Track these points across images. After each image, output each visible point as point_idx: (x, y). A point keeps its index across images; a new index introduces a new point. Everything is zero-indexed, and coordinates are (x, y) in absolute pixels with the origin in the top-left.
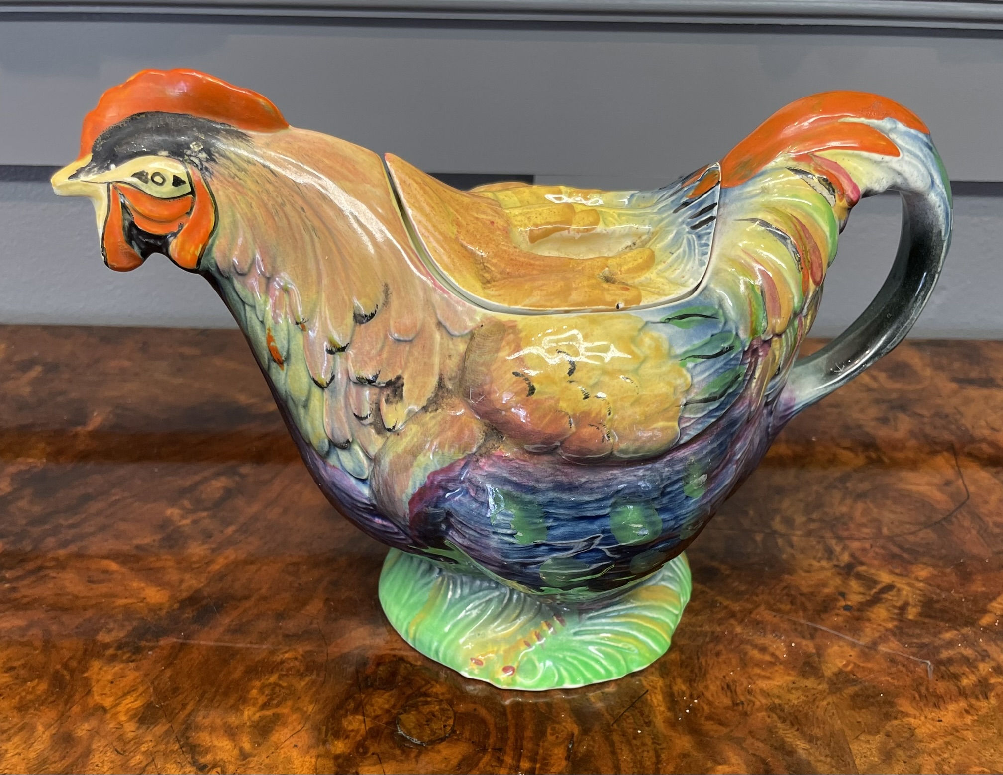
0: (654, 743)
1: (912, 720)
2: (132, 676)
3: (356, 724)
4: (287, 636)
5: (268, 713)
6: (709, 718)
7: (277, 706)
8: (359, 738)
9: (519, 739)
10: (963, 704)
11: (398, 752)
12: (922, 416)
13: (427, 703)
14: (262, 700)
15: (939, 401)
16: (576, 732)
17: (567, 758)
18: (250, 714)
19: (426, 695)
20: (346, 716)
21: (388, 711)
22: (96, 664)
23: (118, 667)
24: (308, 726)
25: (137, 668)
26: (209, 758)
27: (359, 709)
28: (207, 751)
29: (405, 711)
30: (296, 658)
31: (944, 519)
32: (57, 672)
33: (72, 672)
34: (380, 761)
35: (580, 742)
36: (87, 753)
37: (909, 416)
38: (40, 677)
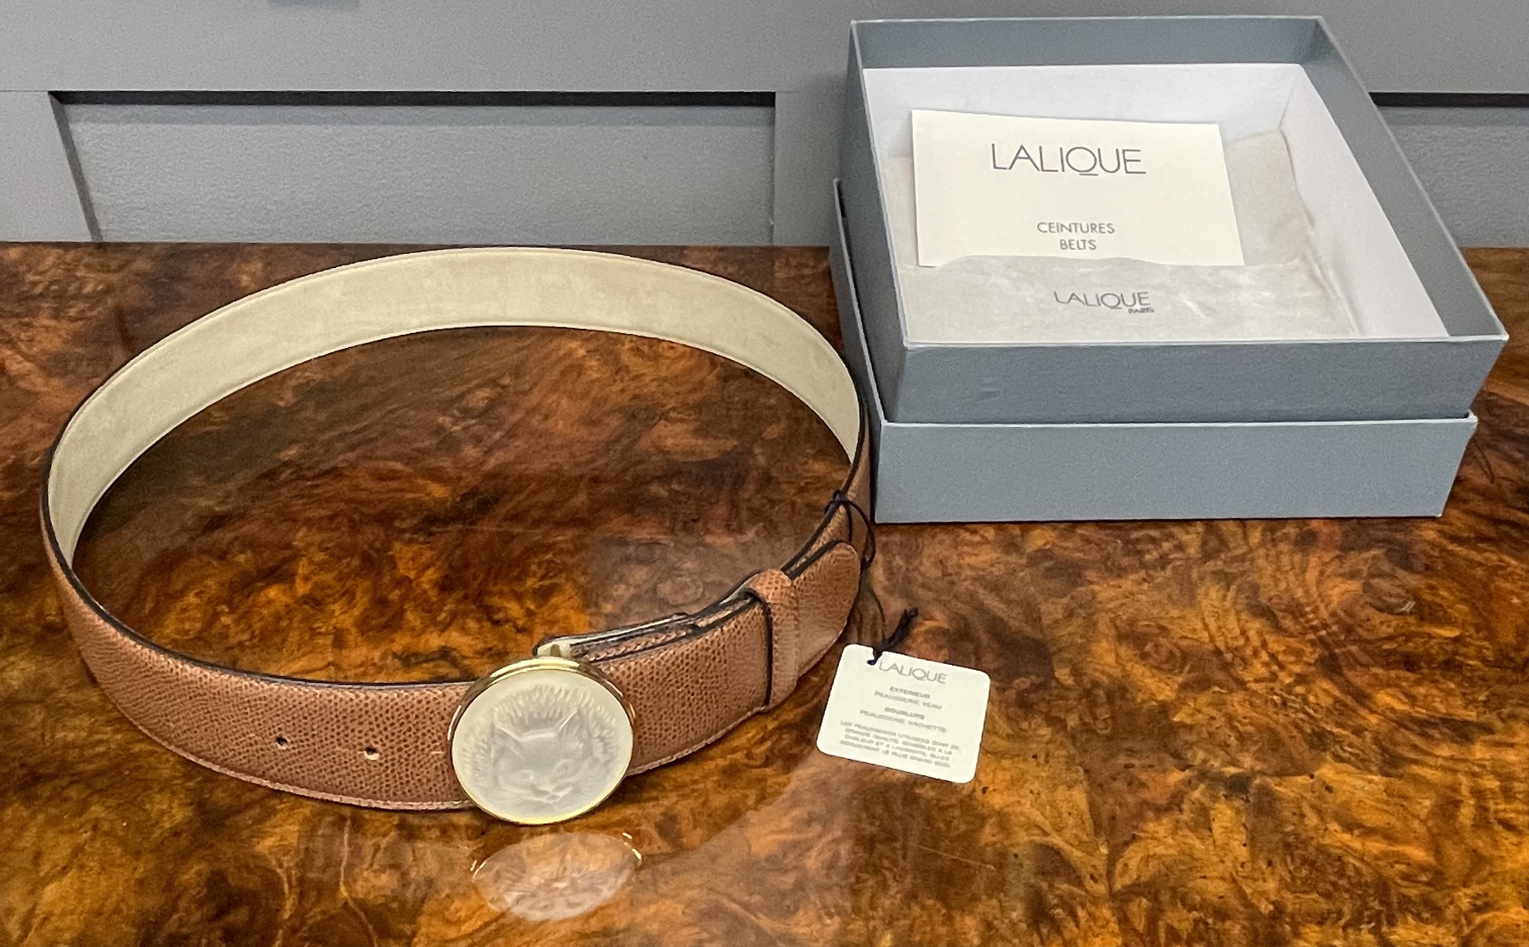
1: (1096, 588)
2: (428, 554)
5: (547, 582)
6: (923, 586)
7: (555, 576)
10: (1143, 574)
14: (542, 571)
18: (531, 583)
21: (648, 582)
22: (397, 546)
23: (415, 547)
25: (432, 549)
26: (500, 616)
28: (500, 610)
32: (364, 552)
33: (378, 551)
36: (401, 613)
38: (352, 556)
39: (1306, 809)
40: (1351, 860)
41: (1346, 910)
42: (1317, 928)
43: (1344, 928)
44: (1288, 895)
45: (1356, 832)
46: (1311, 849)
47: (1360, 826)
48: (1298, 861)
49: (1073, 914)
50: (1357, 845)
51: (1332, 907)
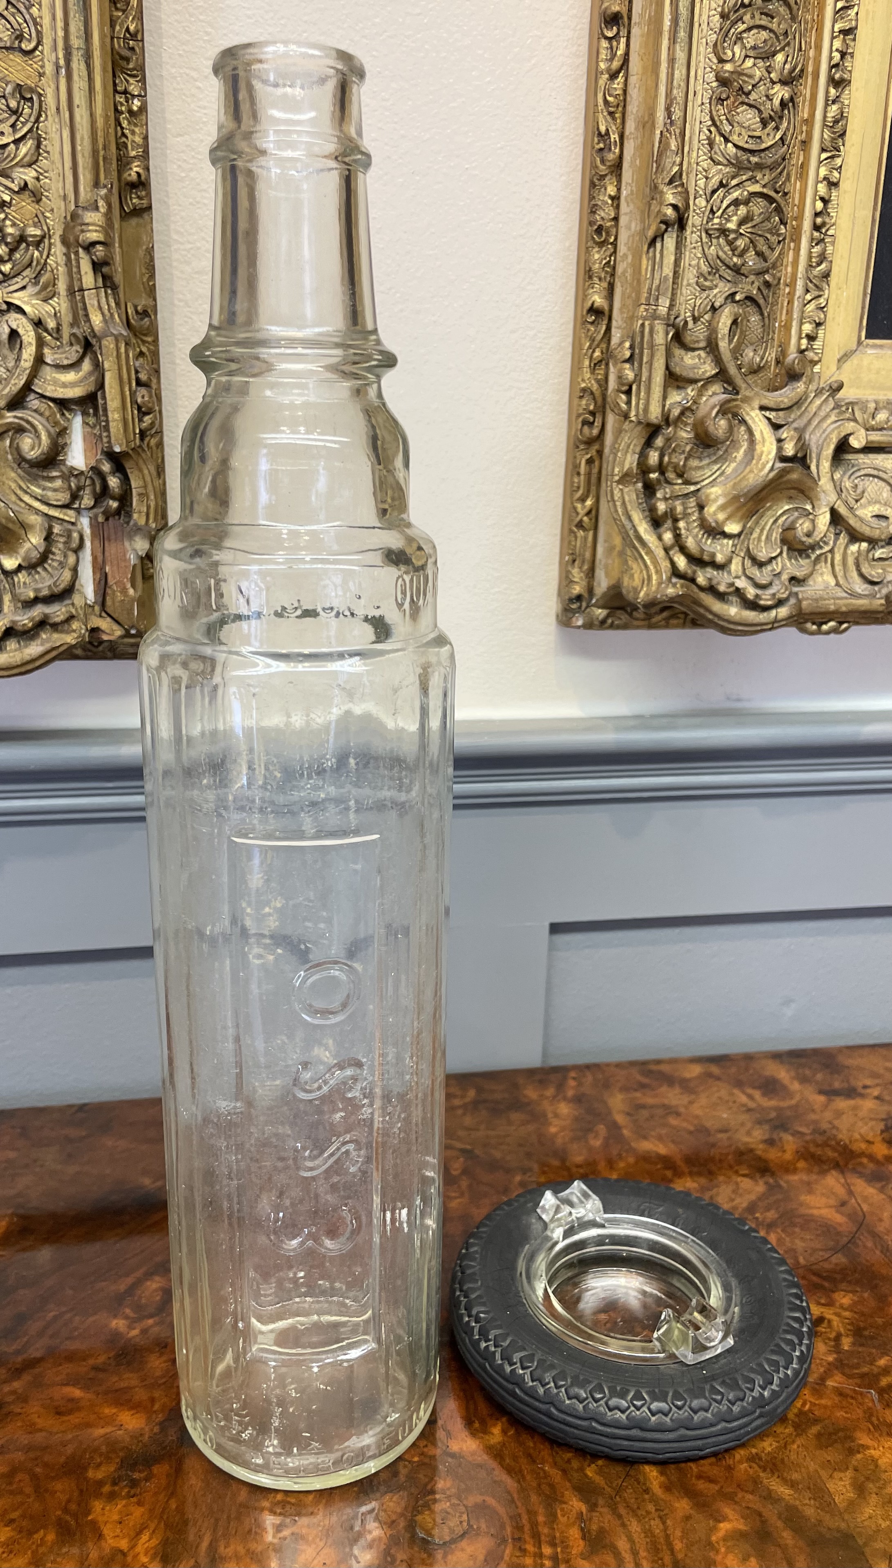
0: (657, 1510)
1: (873, 1452)
2: (138, 1513)
5: (287, 1533)
8: (383, 1547)
9: (534, 1525)
11: (424, 1556)
12: (802, 1134)
13: (439, 1501)
15: (813, 1117)
16: (584, 1508)
17: (584, 1538)
19: (435, 1493)
21: (402, 1515)
22: (97, 1505)
23: (120, 1505)
24: (330, 1541)
25: (140, 1504)
29: (419, 1513)
31: (849, 1242)
32: (60, 1518)
33: (75, 1516)
35: (591, 1519)
37: (793, 1135)
38: (44, 1527)
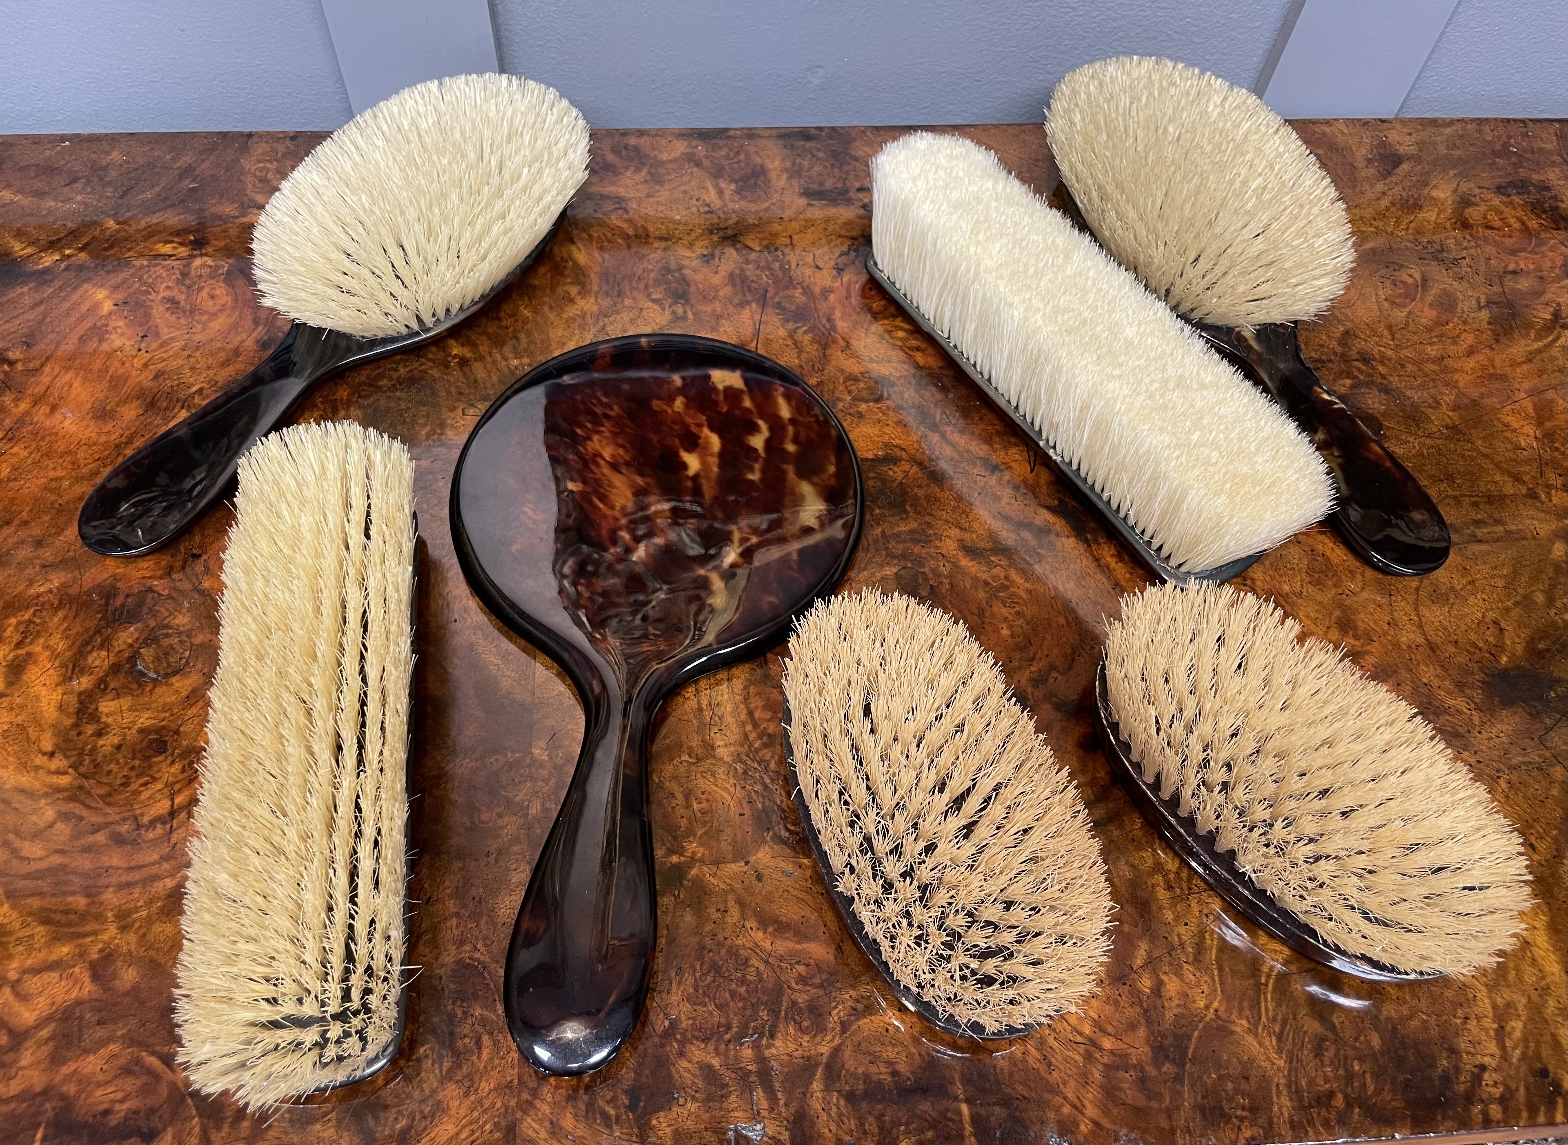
3: (99, 660)
4: (44, 566)
5: (21, 653)
7: (31, 643)
8: (101, 674)
11: (135, 686)
13: (167, 635)
14: (17, 637)
19: (167, 626)
20: (90, 652)
21: (131, 646)
24: (57, 664)
27: (105, 645)
29: (148, 645)
30: (50, 591)
34: (118, 696)
39: (731, 903)
40: (757, 964)
41: (735, 1024)
42: (703, 1046)
43: (729, 1041)
44: (686, 1007)
45: (770, 929)
46: (723, 951)
47: (776, 921)
48: (706, 967)
49: (478, 1043)
50: (767, 945)
51: (723, 1021)
